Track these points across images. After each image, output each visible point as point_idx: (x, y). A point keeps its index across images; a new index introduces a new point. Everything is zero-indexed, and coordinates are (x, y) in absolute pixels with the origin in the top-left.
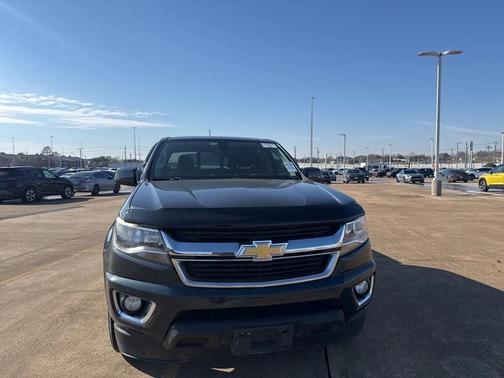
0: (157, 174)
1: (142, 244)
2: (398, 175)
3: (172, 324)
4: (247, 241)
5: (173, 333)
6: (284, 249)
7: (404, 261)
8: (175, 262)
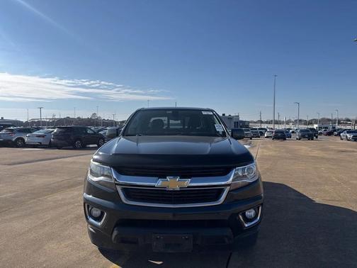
0: (129, 132)
1: (103, 175)
2: (341, 134)
3: (115, 227)
4: (163, 176)
5: (115, 233)
6: (188, 183)
7: (317, 200)
8: (119, 188)
